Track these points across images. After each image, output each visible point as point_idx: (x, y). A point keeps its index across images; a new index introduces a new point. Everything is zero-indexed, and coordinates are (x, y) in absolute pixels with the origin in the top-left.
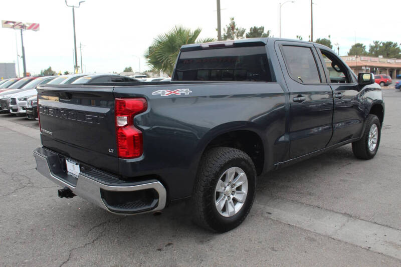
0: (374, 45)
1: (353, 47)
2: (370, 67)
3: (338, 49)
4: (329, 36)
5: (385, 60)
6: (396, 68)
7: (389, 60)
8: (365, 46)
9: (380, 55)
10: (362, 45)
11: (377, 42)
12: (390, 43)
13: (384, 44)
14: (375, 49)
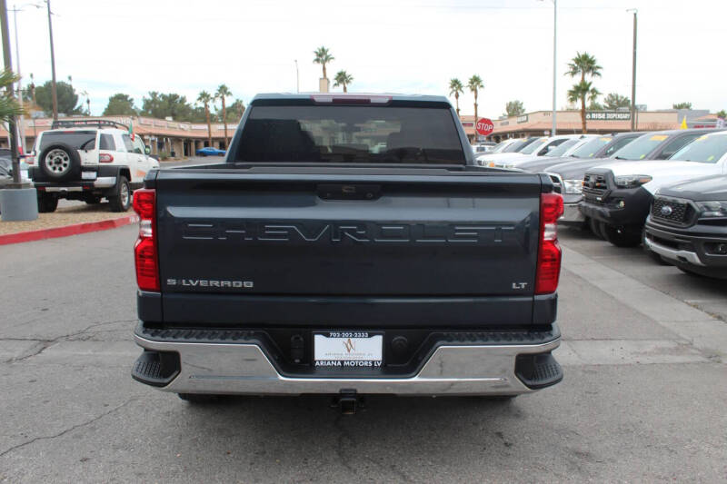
0: (151, 98)
1: (112, 100)
2: (156, 135)
3: (88, 102)
4: (70, 78)
5: (176, 124)
6: (194, 138)
7: (182, 126)
8: (132, 100)
9: (168, 116)
10: (127, 96)
11: (154, 94)
12: (175, 97)
13: (164, 97)
14: (153, 105)
